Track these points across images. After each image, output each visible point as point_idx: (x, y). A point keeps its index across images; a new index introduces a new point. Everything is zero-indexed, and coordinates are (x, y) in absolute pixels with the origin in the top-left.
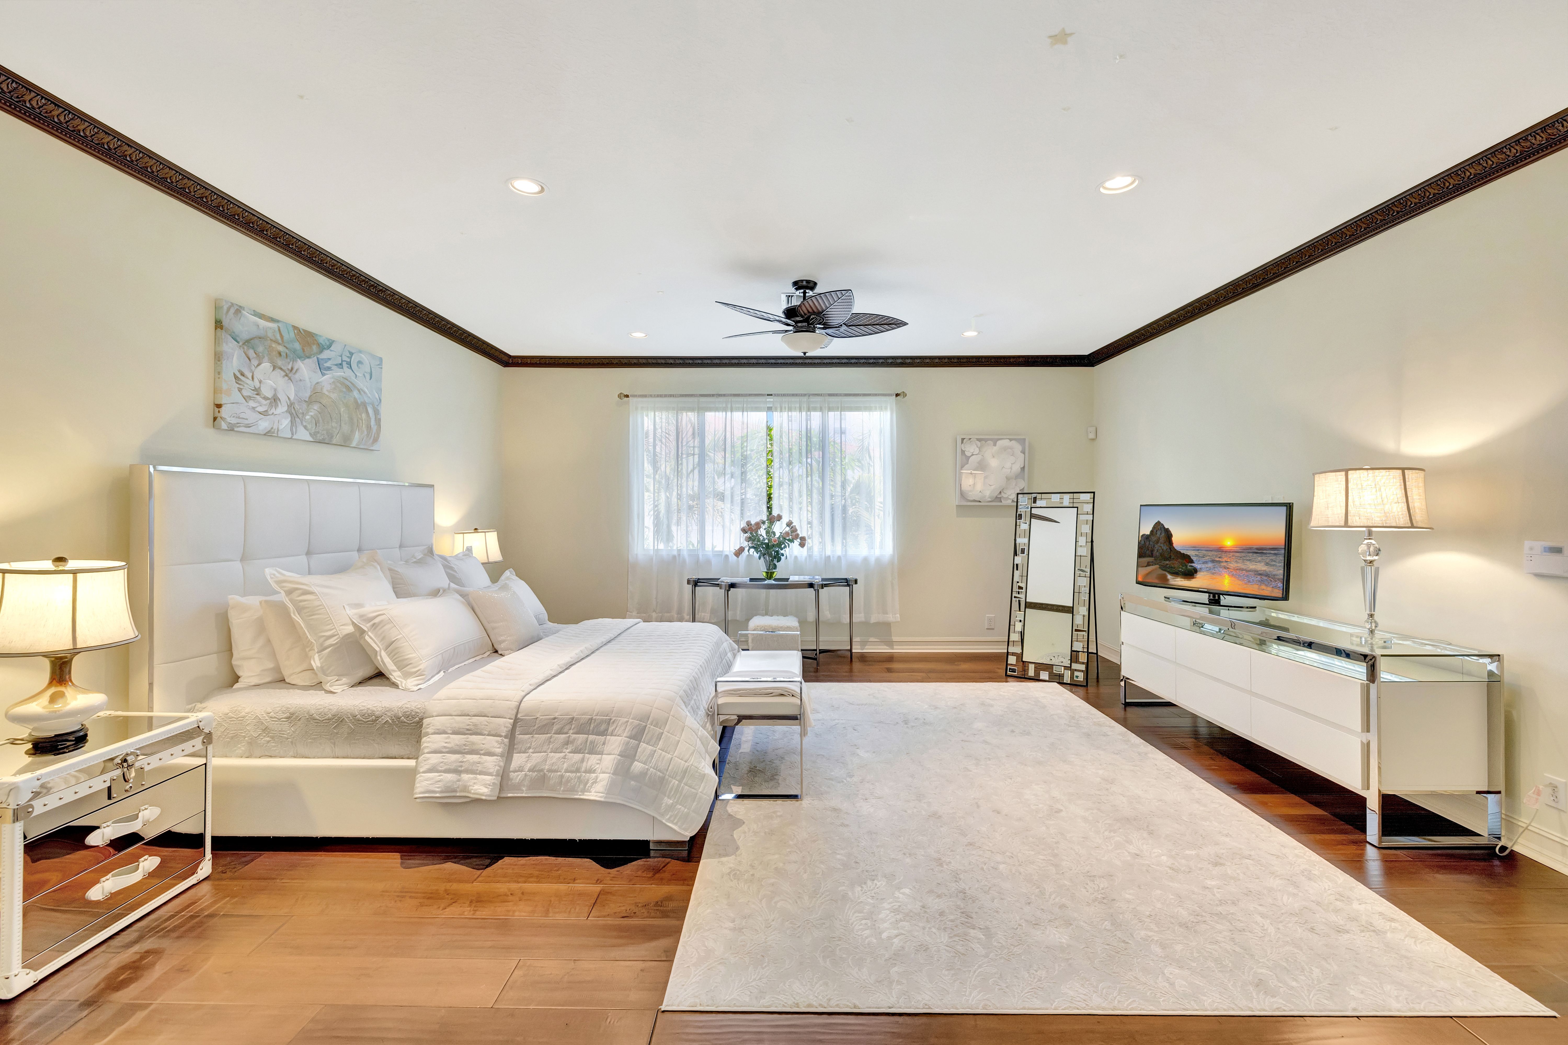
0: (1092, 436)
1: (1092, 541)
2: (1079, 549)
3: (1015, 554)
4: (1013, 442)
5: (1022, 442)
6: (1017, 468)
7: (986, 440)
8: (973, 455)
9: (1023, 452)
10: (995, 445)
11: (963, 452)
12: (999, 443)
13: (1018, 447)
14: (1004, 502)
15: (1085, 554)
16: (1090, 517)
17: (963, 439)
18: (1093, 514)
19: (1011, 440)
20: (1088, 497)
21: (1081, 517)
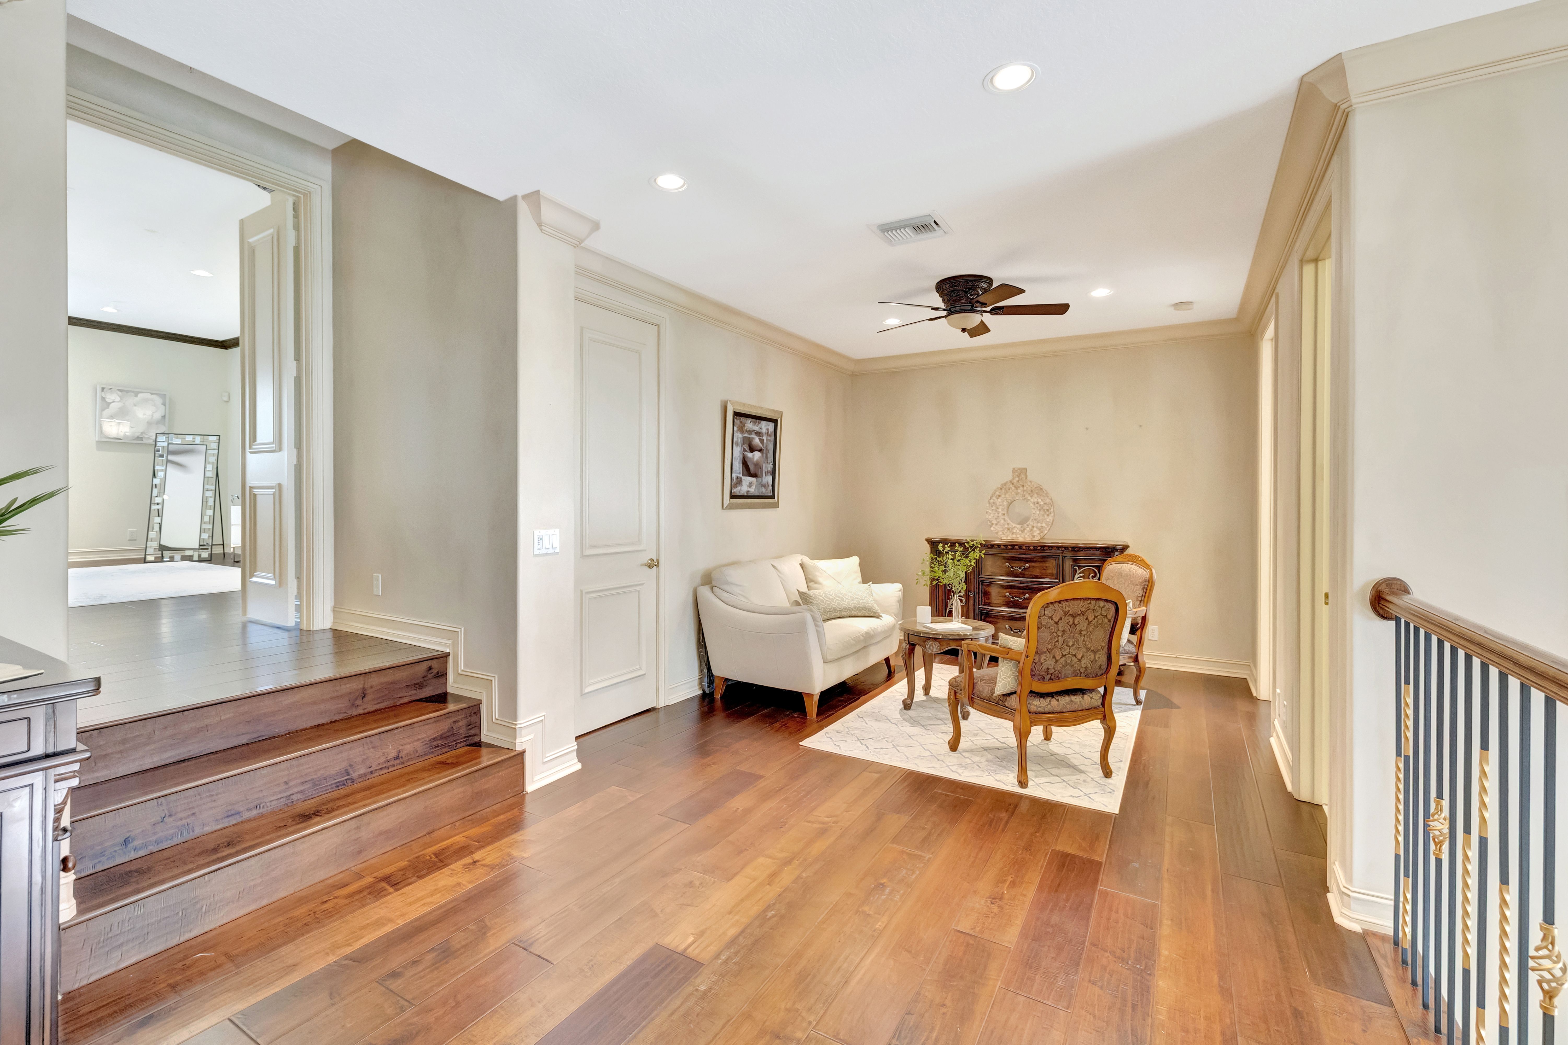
0: (226, 399)
1: (217, 468)
2: (207, 473)
3: (154, 476)
4: (154, 396)
5: (163, 396)
6: (158, 415)
7: (127, 392)
8: (114, 402)
9: (164, 404)
10: (136, 396)
11: (103, 399)
12: (140, 395)
13: (158, 400)
14: (145, 441)
15: (211, 476)
16: (216, 452)
17: (103, 389)
18: (218, 450)
19: (152, 394)
20: (215, 438)
21: (209, 452)
